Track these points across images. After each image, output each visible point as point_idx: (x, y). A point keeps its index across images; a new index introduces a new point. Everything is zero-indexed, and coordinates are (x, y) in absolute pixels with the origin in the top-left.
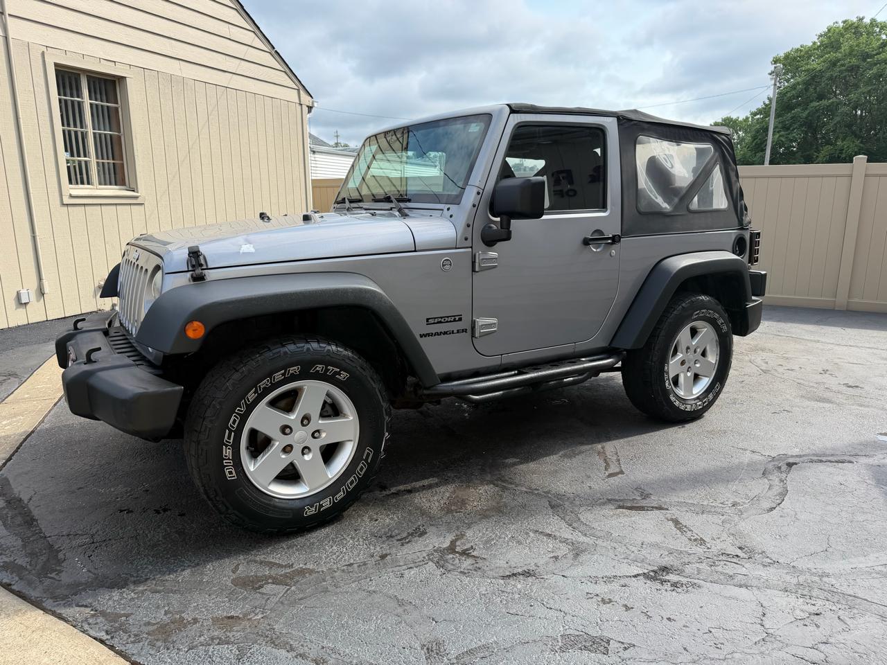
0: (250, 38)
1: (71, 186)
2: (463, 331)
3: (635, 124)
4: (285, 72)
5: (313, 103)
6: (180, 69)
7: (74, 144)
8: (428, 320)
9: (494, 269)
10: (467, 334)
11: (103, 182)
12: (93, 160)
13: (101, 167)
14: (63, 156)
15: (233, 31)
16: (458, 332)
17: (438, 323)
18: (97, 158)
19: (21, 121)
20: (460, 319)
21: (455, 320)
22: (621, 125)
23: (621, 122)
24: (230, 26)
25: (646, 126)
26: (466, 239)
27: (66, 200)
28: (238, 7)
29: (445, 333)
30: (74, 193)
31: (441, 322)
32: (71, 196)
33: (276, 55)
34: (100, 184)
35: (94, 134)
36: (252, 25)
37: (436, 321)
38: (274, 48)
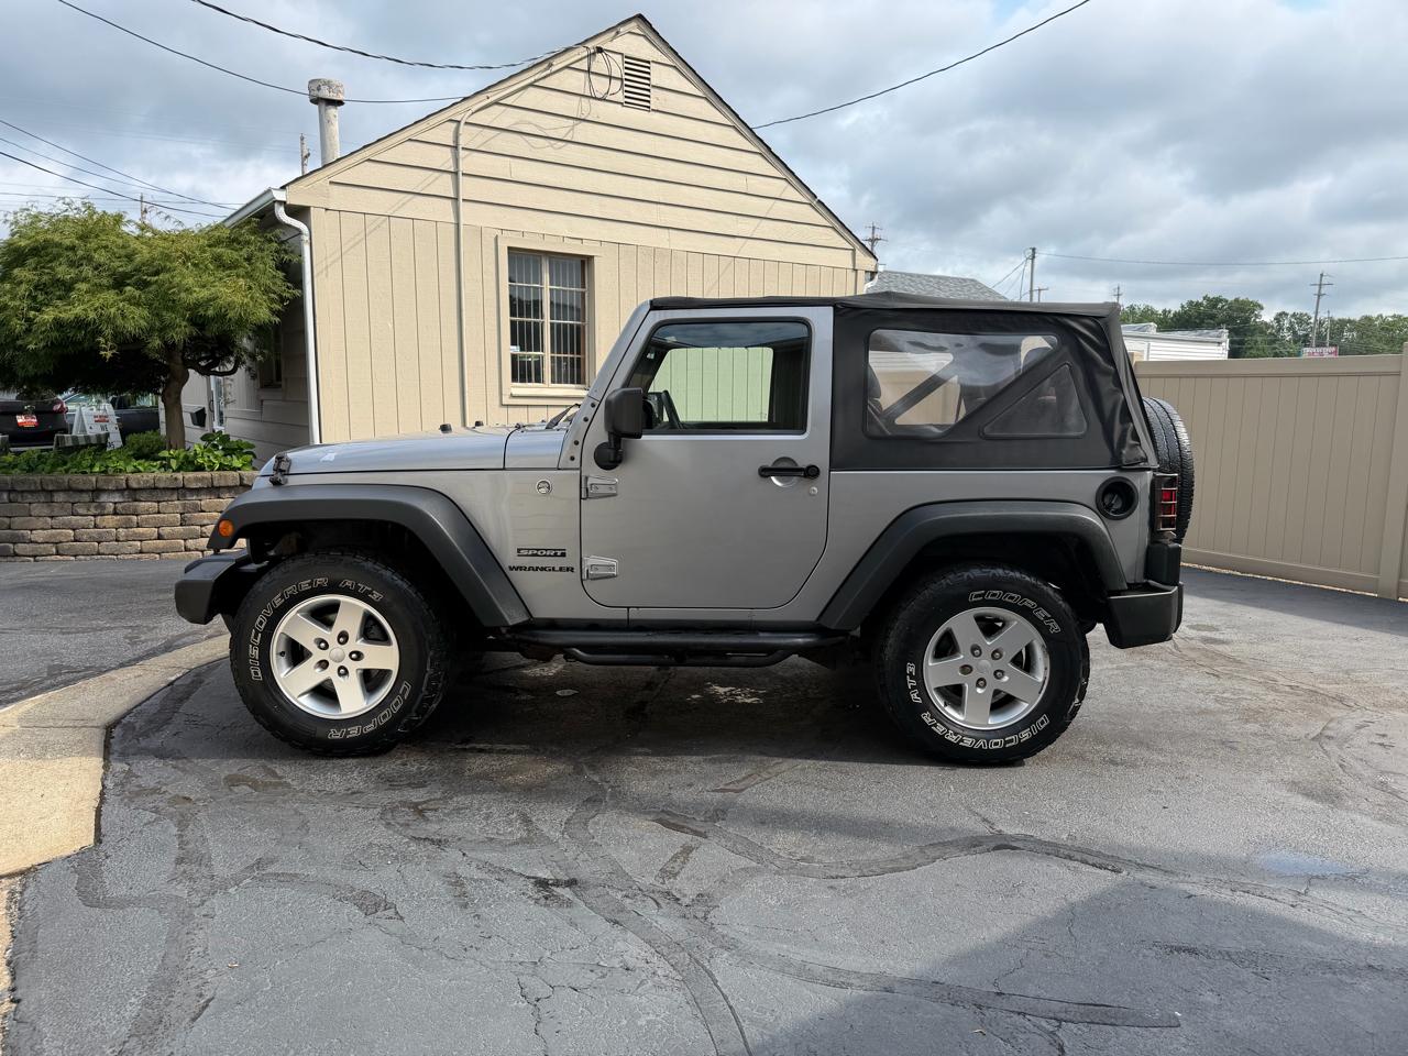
0: (780, 187)
1: (515, 384)
2: (568, 569)
3: (866, 314)
4: (833, 228)
5: (876, 266)
6: (669, 240)
7: (524, 335)
8: (519, 550)
9: (612, 498)
10: (573, 574)
11: (558, 378)
12: (547, 355)
13: (556, 362)
14: (510, 349)
15: (753, 182)
16: (561, 569)
17: (533, 555)
18: (552, 352)
19: (464, 313)
20: (563, 555)
21: (555, 555)
22: (841, 315)
23: (841, 313)
24: (749, 176)
25: (890, 314)
26: (572, 459)
27: (506, 400)
28: (763, 150)
29: (543, 569)
30: (516, 392)
31: (536, 555)
32: (512, 396)
33: (818, 207)
34: (553, 382)
35: (552, 324)
36: (784, 171)
37: (530, 553)
38: (816, 197)
